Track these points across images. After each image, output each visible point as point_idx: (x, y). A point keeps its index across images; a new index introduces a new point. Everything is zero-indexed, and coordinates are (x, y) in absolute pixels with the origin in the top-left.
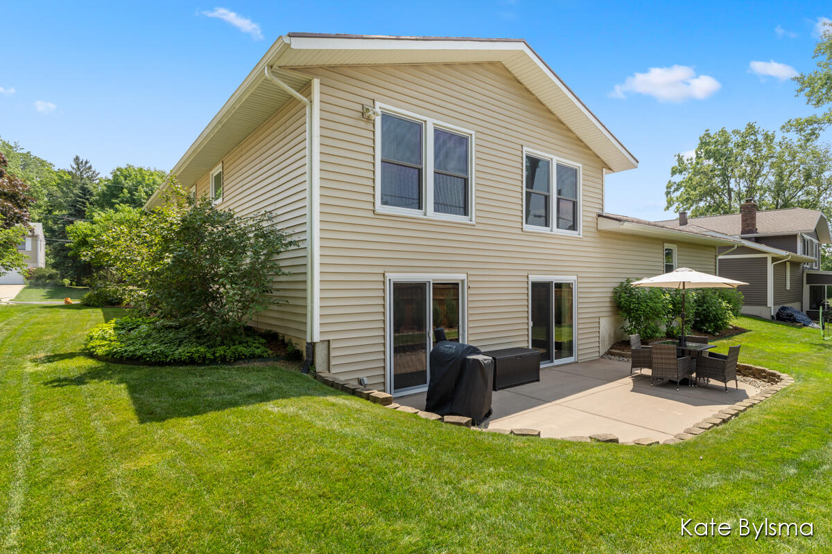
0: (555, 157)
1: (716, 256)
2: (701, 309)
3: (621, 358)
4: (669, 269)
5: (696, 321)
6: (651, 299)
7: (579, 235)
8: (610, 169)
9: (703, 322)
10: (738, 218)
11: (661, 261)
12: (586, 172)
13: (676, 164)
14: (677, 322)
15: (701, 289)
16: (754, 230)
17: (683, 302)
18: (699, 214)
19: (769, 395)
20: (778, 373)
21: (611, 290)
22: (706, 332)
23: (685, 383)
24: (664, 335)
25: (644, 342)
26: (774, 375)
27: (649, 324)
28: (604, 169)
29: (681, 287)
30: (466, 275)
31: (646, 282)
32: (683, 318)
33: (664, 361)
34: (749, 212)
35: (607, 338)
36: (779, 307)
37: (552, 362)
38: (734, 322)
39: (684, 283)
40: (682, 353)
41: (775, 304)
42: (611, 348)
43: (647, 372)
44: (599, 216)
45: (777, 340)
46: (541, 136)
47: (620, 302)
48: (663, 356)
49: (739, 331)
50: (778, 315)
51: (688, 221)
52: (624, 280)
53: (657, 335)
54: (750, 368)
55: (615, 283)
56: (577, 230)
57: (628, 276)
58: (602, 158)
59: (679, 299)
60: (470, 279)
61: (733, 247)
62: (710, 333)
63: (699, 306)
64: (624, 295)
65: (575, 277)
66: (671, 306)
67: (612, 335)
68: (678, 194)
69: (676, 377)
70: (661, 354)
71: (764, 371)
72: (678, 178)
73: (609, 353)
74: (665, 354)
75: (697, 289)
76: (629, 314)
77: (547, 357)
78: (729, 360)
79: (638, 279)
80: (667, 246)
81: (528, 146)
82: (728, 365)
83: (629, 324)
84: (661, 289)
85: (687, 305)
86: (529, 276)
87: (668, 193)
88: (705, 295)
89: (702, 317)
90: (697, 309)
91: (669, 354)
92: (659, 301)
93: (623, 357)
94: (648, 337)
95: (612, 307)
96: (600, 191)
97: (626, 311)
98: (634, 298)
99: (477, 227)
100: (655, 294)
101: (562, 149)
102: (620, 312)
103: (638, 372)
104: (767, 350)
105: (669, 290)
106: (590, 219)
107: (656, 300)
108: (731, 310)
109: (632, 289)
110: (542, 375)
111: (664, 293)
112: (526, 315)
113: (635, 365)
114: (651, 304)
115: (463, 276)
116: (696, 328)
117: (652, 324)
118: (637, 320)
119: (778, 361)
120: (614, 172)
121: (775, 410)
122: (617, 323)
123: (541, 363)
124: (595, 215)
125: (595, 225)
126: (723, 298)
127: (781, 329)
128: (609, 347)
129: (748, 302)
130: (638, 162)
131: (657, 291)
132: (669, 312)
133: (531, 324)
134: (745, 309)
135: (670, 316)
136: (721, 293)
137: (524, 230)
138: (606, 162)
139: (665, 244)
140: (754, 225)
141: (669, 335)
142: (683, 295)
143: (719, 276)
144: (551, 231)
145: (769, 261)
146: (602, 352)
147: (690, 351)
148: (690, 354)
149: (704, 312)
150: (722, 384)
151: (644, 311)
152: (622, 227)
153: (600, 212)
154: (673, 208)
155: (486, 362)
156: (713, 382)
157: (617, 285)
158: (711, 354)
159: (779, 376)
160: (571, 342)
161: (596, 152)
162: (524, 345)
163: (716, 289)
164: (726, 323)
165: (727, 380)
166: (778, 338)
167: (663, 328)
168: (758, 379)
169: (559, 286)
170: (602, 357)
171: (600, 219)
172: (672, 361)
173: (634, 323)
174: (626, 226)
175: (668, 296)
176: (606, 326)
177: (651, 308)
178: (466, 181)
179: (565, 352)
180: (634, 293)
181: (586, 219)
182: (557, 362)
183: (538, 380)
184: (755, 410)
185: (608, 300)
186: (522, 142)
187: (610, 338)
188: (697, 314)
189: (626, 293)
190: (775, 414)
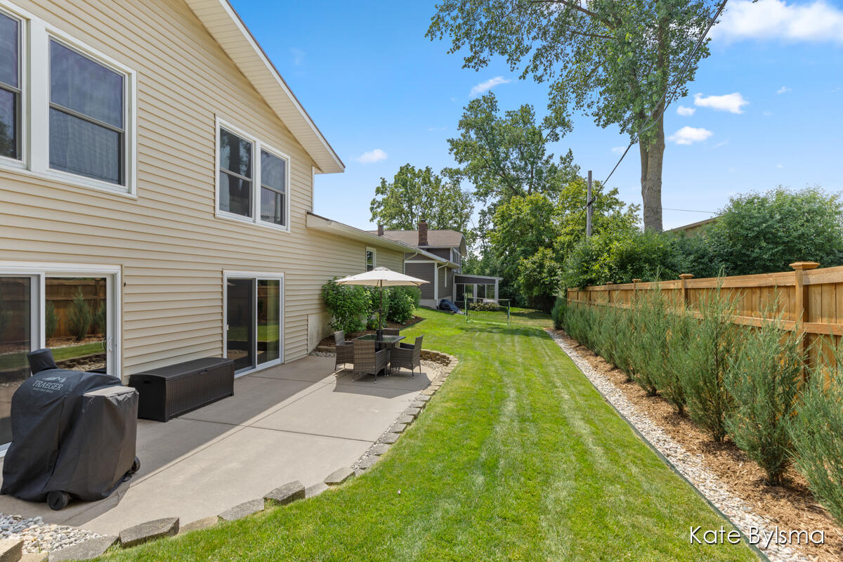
0: (260, 142)
1: (403, 260)
2: (393, 303)
3: (328, 354)
4: (370, 268)
5: (390, 314)
6: (355, 296)
7: (287, 230)
8: (319, 169)
9: (394, 314)
10: (416, 233)
11: (363, 261)
12: (295, 166)
13: (380, 185)
14: (376, 316)
15: (393, 287)
16: (426, 244)
17: (380, 298)
18: (393, 228)
19: (445, 379)
20: (448, 356)
21: (320, 287)
22: (397, 322)
23: (382, 373)
24: (365, 328)
25: (348, 337)
26: (444, 357)
27: (353, 319)
28: (313, 168)
29: (379, 285)
30: (120, 267)
31: (350, 280)
32: (380, 313)
33: (364, 356)
34: (423, 228)
35: (315, 335)
36: (441, 299)
37: (255, 367)
38: (415, 312)
39: (381, 280)
40: (379, 347)
41: (439, 298)
42: (319, 345)
43: (350, 366)
44: (308, 213)
45: (441, 325)
46: (238, 110)
47: (328, 299)
48: (364, 352)
49: (418, 320)
50: (440, 305)
51: (384, 233)
52: (331, 279)
53: (360, 328)
54: (428, 353)
55: (323, 281)
56: (284, 225)
57: (336, 274)
58: (312, 156)
59: (377, 295)
60: (126, 272)
61: (414, 253)
62: (399, 323)
63: (392, 301)
64: (331, 292)
65: (282, 274)
66: (371, 302)
67: (320, 331)
68: (379, 210)
69: (373, 369)
70: (362, 349)
71: (438, 354)
72: (380, 198)
73: (317, 350)
74: (365, 349)
75: (390, 287)
76: (336, 310)
77: (248, 362)
78: (416, 349)
79: (344, 277)
80: (369, 249)
81: (223, 118)
82: (414, 354)
83: (335, 320)
84: (363, 286)
85: (383, 300)
86: (224, 271)
87: (372, 209)
88: (397, 292)
89: (394, 310)
90: (391, 304)
91: (369, 349)
92: (362, 297)
93: (330, 352)
94: (351, 331)
95: (321, 304)
96: (309, 189)
97: (333, 307)
98: (341, 295)
99: (140, 202)
100: (358, 291)
101: (265, 133)
102: (328, 309)
103: (342, 367)
104: (438, 335)
105: (370, 288)
106: (299, 216)
107: (359, 297)
108: (414, 303)
109: (338, 286)
110: (237, 387)
111: (365, 290)
112: (219, 317)
113: (338, 362)
114: (355, 301)
115: (115, 269)
116: (390, 319)
117: (356, 319)
118: (342, 316)
119: (445, 344)
120: (323, 172)
121: (451, 395)
122: (325, 320)
123: (235, 372)
124: (304, 212)
125: (303, 222)
126: (408, 293)
127: (442, 316)
128: (317, 343)
129: (424, 297)
130: (344, 167)
131: (359, 289)
132: (369, 307)
133: (226, 327)
134: (422, 302)
135: (370, 311)
136: (407, 289)
137: (217, 216)
138: (316, 161)
139: (367, 248)
140: (426, 239)
141: (369, 328)
142: (381, 292)
143: (406, 274)
144: (254, 222)
145: (436, 266)
146: (311, 349)
147: (385, 344)
148: (385, 347)
149: (395, 306)
150: (411, 371)
151: (349, 307)
152: (329, 226)
153: (309, 210)
154: (376, 221)
155: (120, 398)
156: (403, 370)
157: (325, 283)
158: (403, 345)
159: (448, 358)
160: (277, 342)
161: (306, 148)
162: (216, 354)
163: (403, 287)
164: (410, 315)
165: (414, 365)
166: (442, 324)
167: (365, 322)
168: (434, 361)
169: (263, 283)
170: (310, 354)
171: (309, 216)
172: (371, 356)
173: (340, 319)
174: (332, 226)
175: (369, 293)
176: (314, 323)
177: (355, 304)
178: (121, 137)
179: (270, 353)
180: (341, 291)
181: (295, 214)
182: (259, 367)
183: (232, 395)
184: (437, 397)
185: (317, 297)
186: (215, 110)
187: (318, 334)
188: (391, 308)
189: (333, 291)
190: (452, 400)
